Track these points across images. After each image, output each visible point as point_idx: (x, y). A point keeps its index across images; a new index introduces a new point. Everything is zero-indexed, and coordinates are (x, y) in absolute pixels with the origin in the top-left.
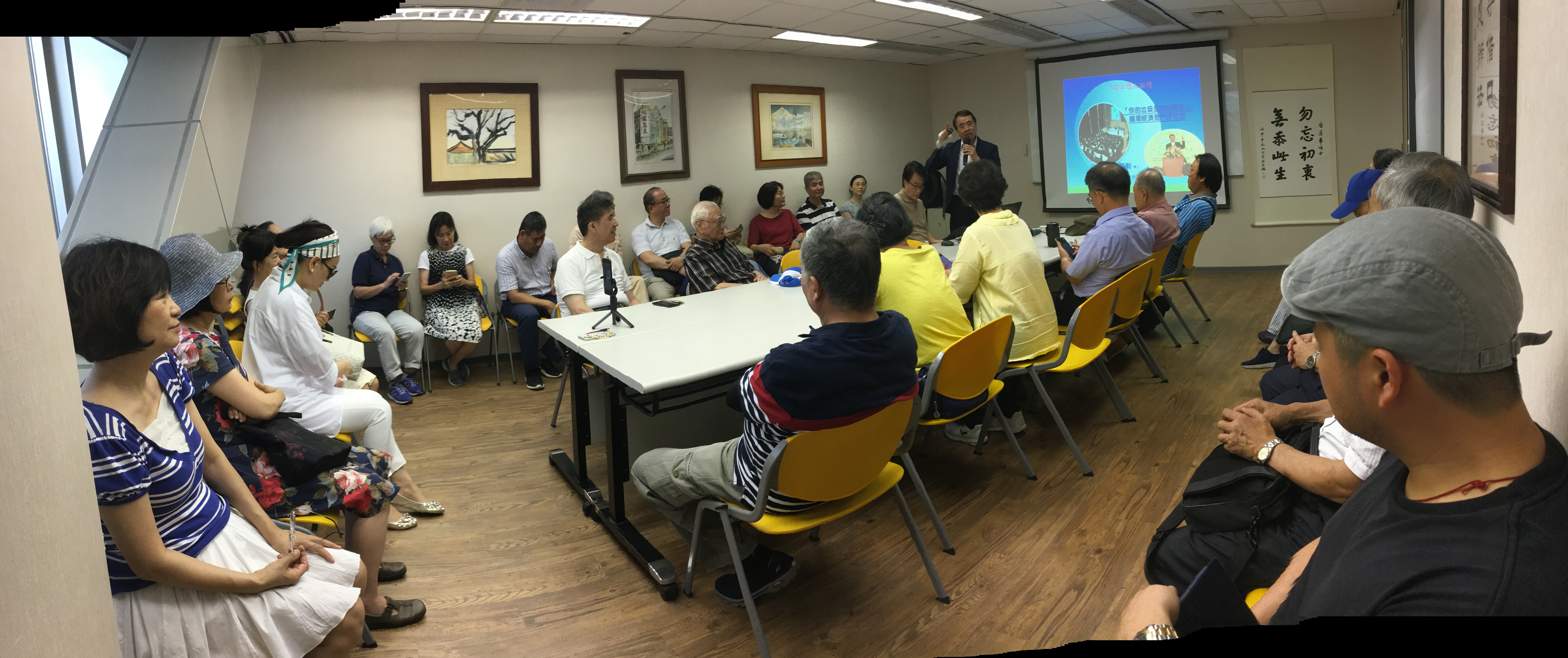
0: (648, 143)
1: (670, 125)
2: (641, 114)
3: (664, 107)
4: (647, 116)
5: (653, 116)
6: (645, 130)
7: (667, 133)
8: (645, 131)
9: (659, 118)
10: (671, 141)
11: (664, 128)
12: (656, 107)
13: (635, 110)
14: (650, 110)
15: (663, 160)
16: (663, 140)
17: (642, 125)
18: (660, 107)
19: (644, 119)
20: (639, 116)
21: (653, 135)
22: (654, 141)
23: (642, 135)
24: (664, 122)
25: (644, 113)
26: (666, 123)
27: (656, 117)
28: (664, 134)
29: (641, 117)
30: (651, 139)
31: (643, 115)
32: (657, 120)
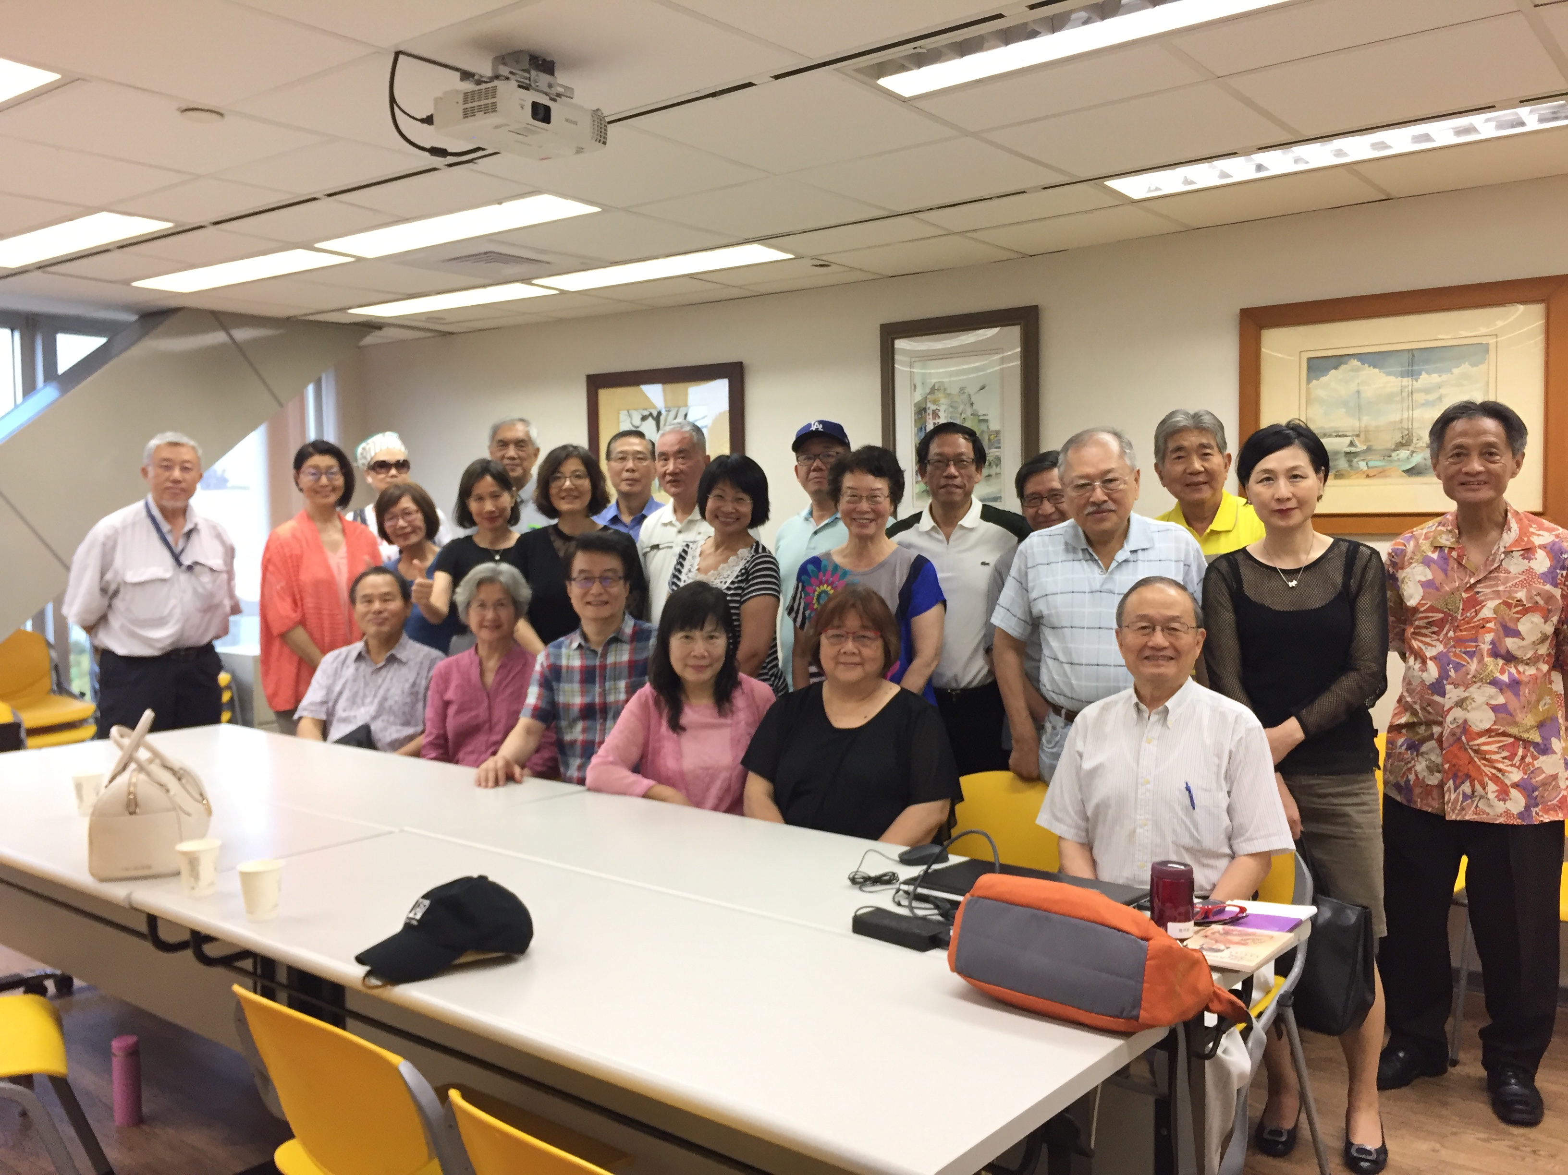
1: (995, 425)
2: (929, 404)
3: (983, 388)
4: (942, 408)
5: (955, 408)
9: (969, 412)
10: (997, 461)
12: (962, 390)
13: (918, 397)
18: (972, 389)
19: (936, 415)
20: (925, 409)
24: (980, 420)
25: (935, 402)
26: (986, 421)
27: (960, 410)
29: (930, 411)
31: (933, 407)
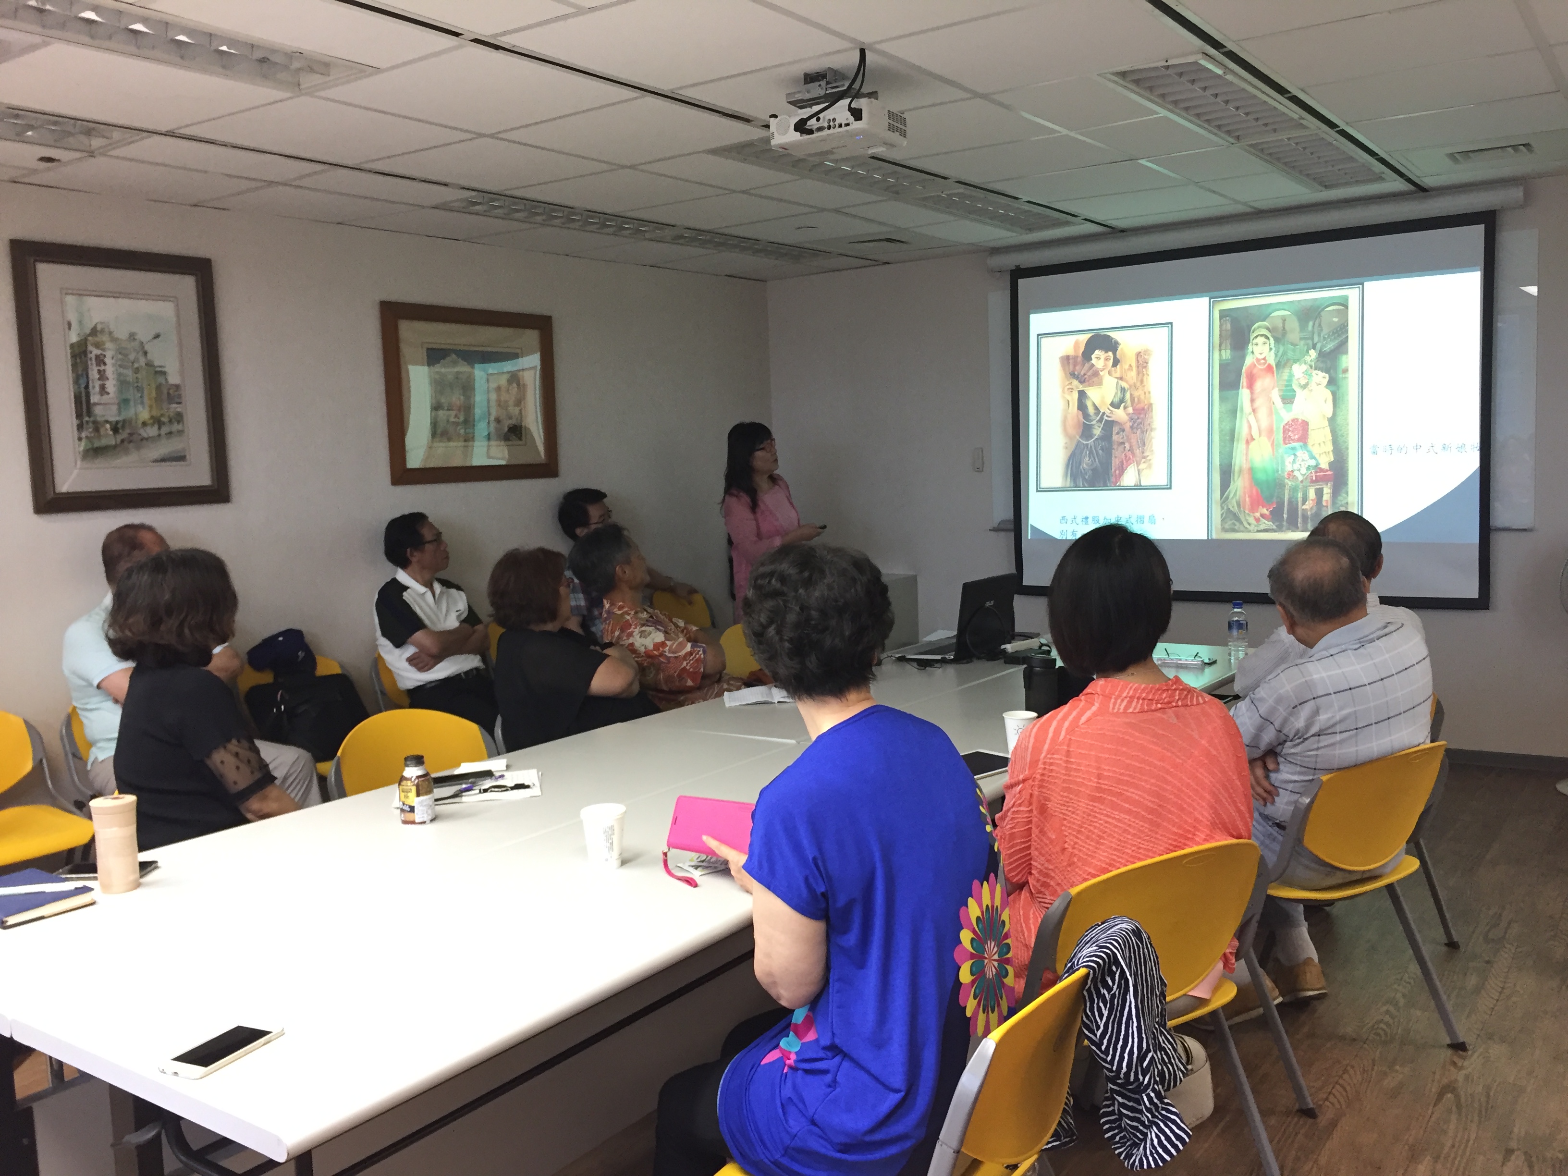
0: (113, 419)
1: (173, 379)
2: (90, 348)
3: (157, 336)
4: (109, 354)
5: (126, 355)
6: (103, 388)
7: (165, 396)
8: (103, 390)
9: (142, 361)
10: (179, 418)
11: (159, 387)
12: (132, 336)
14: (114, 340)
15: (156, 461)
16: (155, 413)
17: (94, 373)
18: (144, 335)
19: (100, 360)
20: (85, 353)
21: (126, 401)
22: (129, 413)
23: (94, 399)
24: (156, 372)
25: (97, 345)
26: (164, 373)
27: (132, 357)
28: (158, 399)
29: (93, 356)
30: (119, 410)
31: (99, 352)
32: (136, 365)
